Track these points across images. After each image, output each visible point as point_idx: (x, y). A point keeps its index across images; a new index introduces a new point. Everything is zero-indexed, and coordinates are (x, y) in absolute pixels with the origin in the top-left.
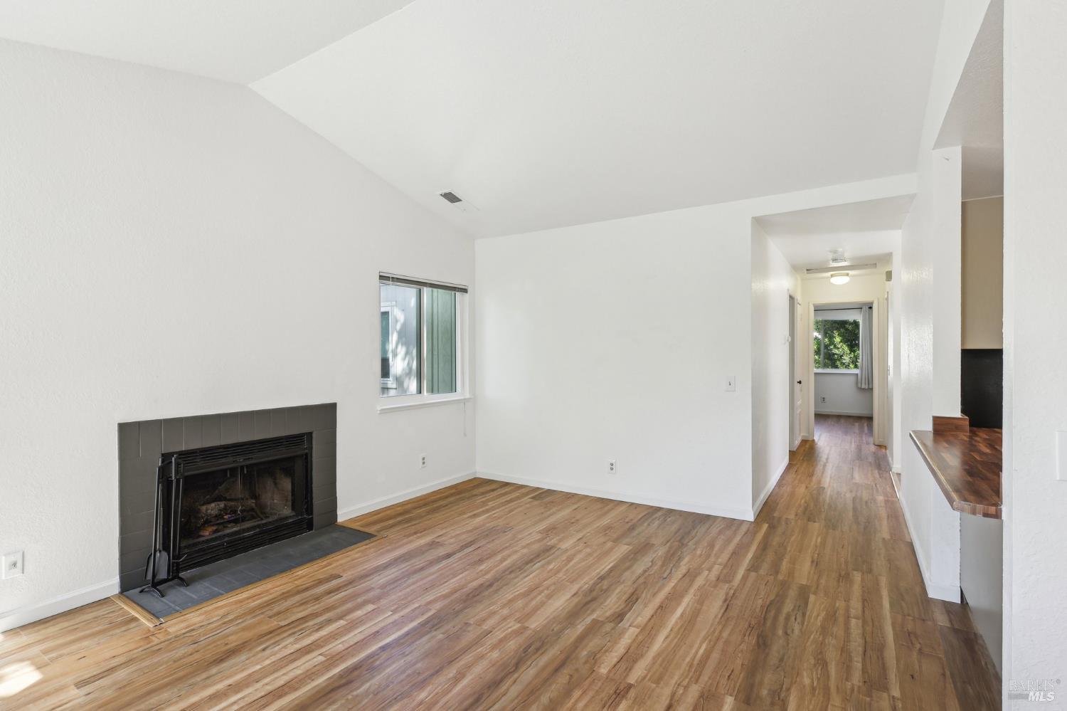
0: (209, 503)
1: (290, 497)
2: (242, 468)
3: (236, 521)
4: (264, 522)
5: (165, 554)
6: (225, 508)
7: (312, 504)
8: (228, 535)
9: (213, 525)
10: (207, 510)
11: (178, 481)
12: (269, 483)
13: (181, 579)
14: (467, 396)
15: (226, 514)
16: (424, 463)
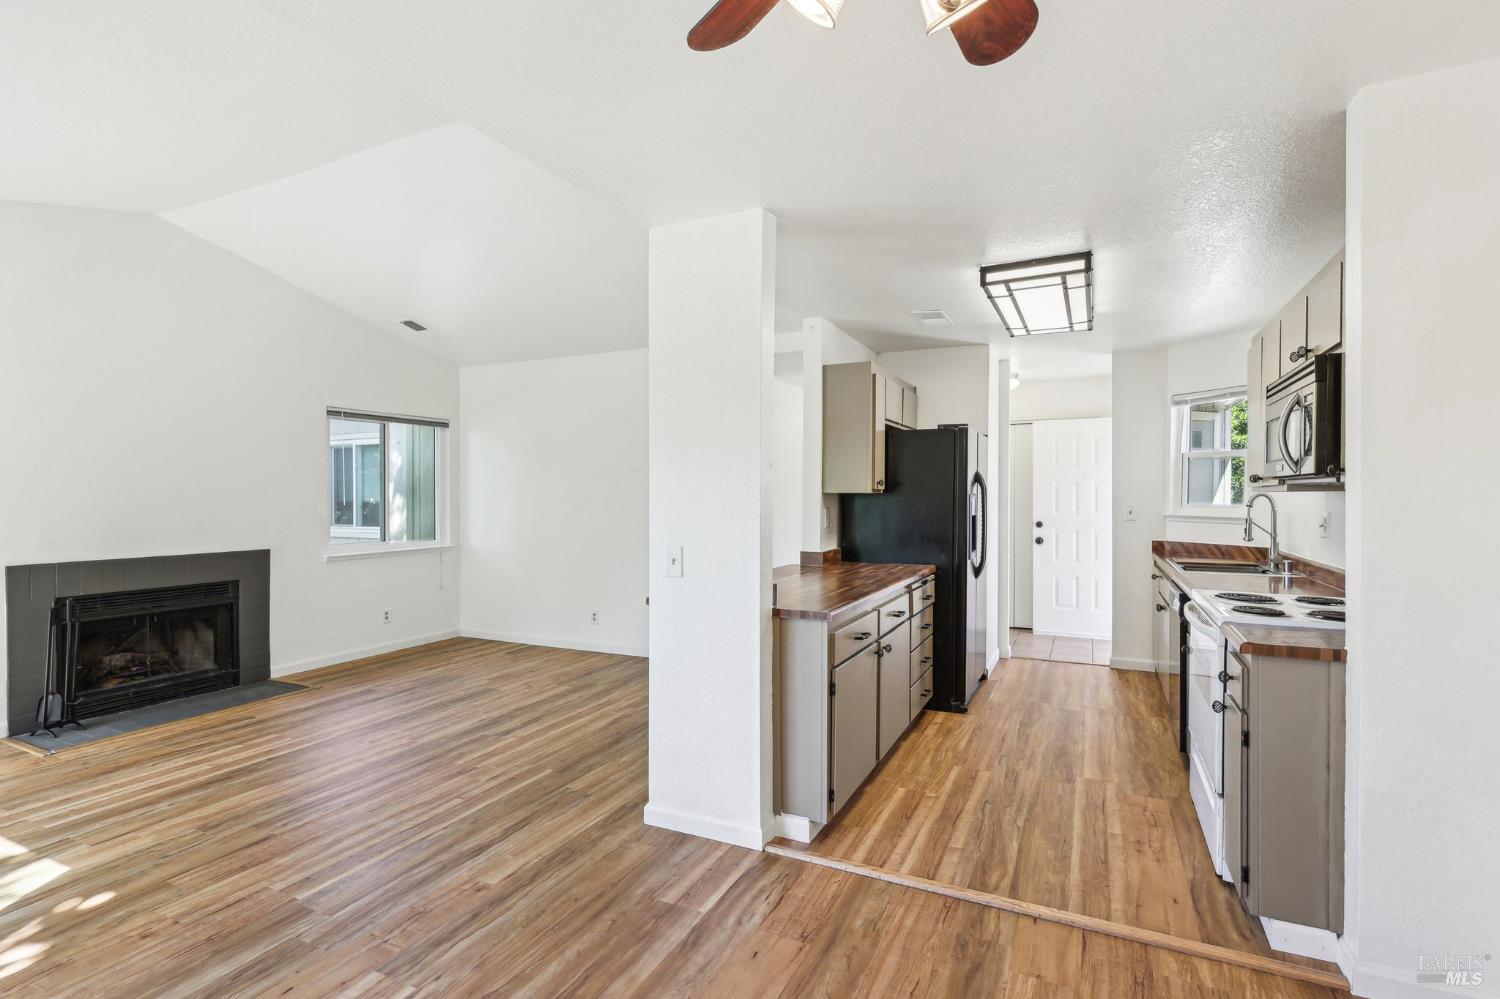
0: (112, 653)
1: (212, 650)
2: (152, 616)
3: (145, 675)
4: (178, 674)
5: (58, 697)
6: (132, 660)
7: (238, 657)
8: (135, 686)
9: (119, 677)
10: (110, 661)
11: (73, 625)
12: (188, 635)
13: (79, 724)
14: (448, 544)
15: (134, 666)
16: (387, 618)
